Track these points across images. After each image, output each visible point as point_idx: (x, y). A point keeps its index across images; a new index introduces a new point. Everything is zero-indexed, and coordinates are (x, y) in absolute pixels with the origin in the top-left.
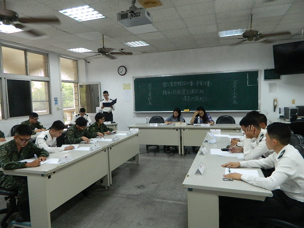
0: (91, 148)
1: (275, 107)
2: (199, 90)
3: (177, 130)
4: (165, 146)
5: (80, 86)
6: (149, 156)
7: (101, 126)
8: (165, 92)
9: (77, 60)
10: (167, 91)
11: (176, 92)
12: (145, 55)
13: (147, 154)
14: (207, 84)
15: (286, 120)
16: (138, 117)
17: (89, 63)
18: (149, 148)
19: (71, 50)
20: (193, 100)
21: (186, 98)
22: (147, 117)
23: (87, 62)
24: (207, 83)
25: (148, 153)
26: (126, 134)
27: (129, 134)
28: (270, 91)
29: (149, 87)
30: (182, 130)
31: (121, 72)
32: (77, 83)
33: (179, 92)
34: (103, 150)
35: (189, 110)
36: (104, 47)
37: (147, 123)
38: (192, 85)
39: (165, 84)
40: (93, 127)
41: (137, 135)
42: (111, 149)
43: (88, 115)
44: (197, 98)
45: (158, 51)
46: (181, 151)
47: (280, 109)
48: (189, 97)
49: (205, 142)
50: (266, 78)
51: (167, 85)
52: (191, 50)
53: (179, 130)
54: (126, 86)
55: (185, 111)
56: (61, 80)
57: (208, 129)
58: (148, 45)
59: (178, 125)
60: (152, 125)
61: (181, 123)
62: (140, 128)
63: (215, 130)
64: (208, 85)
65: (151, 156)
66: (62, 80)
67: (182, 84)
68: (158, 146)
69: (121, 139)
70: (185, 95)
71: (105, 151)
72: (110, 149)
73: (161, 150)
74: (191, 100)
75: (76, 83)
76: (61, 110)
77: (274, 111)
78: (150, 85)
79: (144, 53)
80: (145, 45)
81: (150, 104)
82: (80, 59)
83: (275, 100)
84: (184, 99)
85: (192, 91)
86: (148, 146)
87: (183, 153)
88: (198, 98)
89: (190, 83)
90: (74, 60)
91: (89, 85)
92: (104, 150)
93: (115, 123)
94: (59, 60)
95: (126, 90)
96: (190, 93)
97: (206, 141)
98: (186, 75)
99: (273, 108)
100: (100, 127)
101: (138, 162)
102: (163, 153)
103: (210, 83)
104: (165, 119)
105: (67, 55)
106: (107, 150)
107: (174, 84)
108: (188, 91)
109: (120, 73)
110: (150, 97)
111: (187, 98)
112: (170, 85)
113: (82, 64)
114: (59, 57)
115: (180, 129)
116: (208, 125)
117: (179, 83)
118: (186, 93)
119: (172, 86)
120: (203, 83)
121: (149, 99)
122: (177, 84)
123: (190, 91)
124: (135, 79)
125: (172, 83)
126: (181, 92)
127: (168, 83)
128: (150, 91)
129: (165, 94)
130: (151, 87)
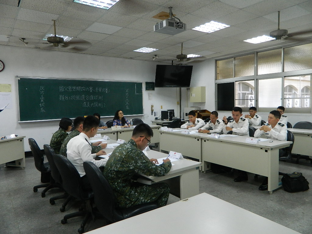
1: (152, 111)
2: (98, 97)
3: (114, 134)
8: (62, 98)
10: (64, 96)
14: (105, 90)
15: (164, 120)
16: (23, 128)
20: (92, 106)
28: (149, 99)
29: (41, 91)
30: (119, 133)
33: (78, 98)
36: (55, 36)
38: (91, 91)
39: (61, 89)
44: (96, 104)
47: (155, 112)
50: (147, 89)
53: (116, 134)
59: (114, 129)
64: (107, 92)
67: (81, 89)
70: (85, 101)
74: (90, 106)
77: (152, 115)
78: (42, 88)
81: (42, 110)
83: (152, 106)
84: (84, 105)
85: (91, 97)
89: (90, 89)
95: (3, 93)
96: (89, 99)
98: (86, 80)
99: (151, 112)
103: (108, 90)
107: (72, 89)
108: (87, 96)
110: (42, 102)
111: (87, 104)
112: (68, 89)
115: (117, 132)
117: (79, 88)
118: (85, 99)
119: (70, 90)
120: (102, 90)
121: (40, 105)
122: (76, 89)
123: (89, 97)
124: (20, 79)
125: (70, 88)
126: (81, 98)
127: (66, 88)
128: (42, 95)
129: (62, 99)
130: (44, 91)
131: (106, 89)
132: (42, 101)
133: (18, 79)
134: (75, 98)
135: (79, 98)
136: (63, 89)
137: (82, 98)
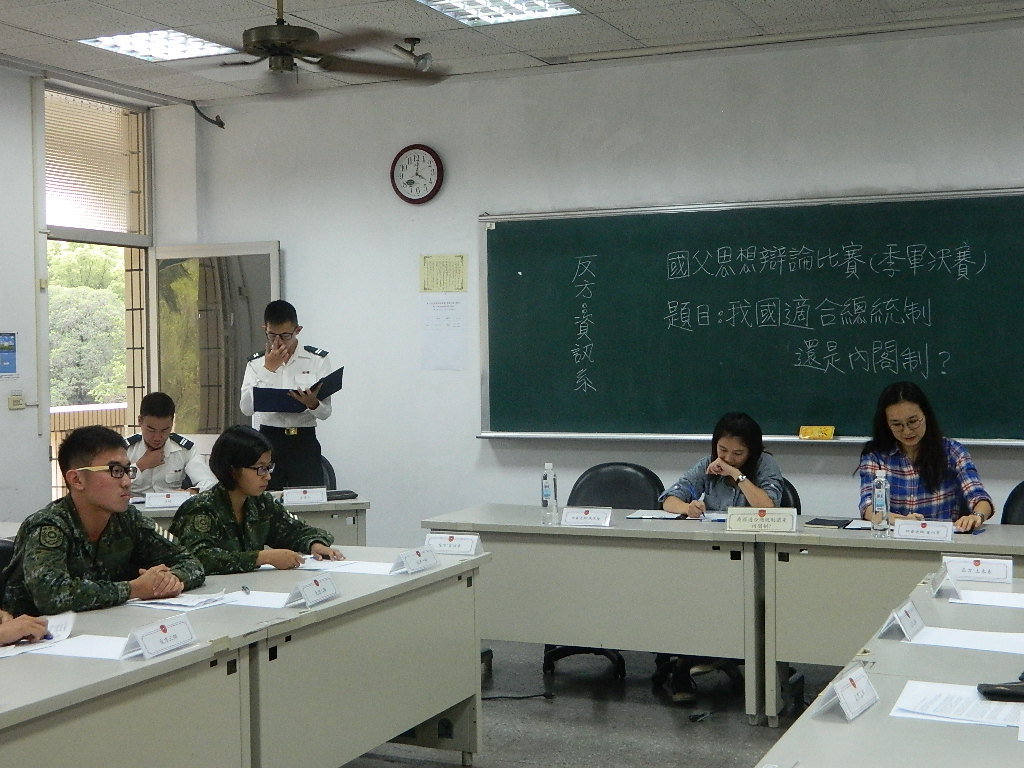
0: (133, 645)
2: (900, 305)
3: (736, 556)
4: (662, 659)
5: (162, 264)
6: (547, 716)
7: (254, 514)
8: (678, 314)
9: (149, 108)
10: (692, 307)
11: (752, 310)
12: (562, 76)
13: (540, 705)
14: (951, 261)
16: (505, 463)
17: (221, 125)
18: (563, 665)
19: (105, 43)
20: (859, 364)
21: (816, 350)
22: (548, 466)
23: (208, 117)
24: (955, 256)
25: (548, 696)
26: (390, 566)
27: (413, 564)
29: (580, 281)
30: (770, 558)
31: (411, 183)
32: (146, 249)
33: (768, 311)
34: (214, 663)
35: (831, 430)
36: (280, 22)
37: (545, 504)
38: (851, 271)
39: (678, 264)
40: (197, 511)
41: (466, 576)
42: (273, 654)
43: (189, 445)
44: (883, 356)
45: (637, 49)
46: (761, 694)
48: (831, 347)
49: (880, 638)
51: (694, 266)
52: (854, 50)
53: (748, 557)
54: (438, 273)
55: (809, 434)
56: (42, 228)
57: (932, 555)
58: (573, 11)
59: (740, 522)
60: (578, 519)
61: (762, 513)
62: (488, 535)
63: (977, 563)
64: (963, 273)
65: (563, 720)
66: (49, 227)
67: (787, 260)
68: (616, 658)
69: (350, 595)
70: (809, 335)
71: (232, 667)
72: (264, 655)
73: (640, 683)
74: (844, 364)
75: (137, 244)
76: (35, 409)
78: (585, 264)
79: (551, 62)
80: (552, 12)
81: (584, 383)
82: (167, 100)
84: (804, 357)
85: (851, 308)
86: (554, 653)
87: (771, 710)
88: (892, 356)
89: (842, 257)
90: (133, 110)
91: (219, 258)
92: (224, 660)
93: (354, 496)
94: (35, 106)
95: (432, 296)
96: (838, 319)
97: (895, 633)
100: (244, 518)
101: (468, 753)
102: (644, 701)
103: (976, 256)
104: (669, 481)
105: (83, 77)
106: (243, 665)
107: (737, 265)
108: (827, 305)
109: (406, 191)
110: (584, 341)
111: (821, 351)
112: (713, 266)
113: (176, 131)
114: (40, 85)
115: (759, 548)
116: (941, 531)
117: (773, 257)
118: (814, 319)
119: (724, 272)
120: (927, 257)
121: (575, 353)
122: (757, 262)
123: (838, 310)
124: (494, 227)
125: (723, 255)
126: (784, 314)
127: (702, 257)
128: (586, 300)
129: (678, 323)
130: (591, 279)
131: (962, 256)
132: (583, 333)
133: (488, 225)
134: (751, 318)
135: (775, 316)
136: (685, 268)
137: (792, 315)
